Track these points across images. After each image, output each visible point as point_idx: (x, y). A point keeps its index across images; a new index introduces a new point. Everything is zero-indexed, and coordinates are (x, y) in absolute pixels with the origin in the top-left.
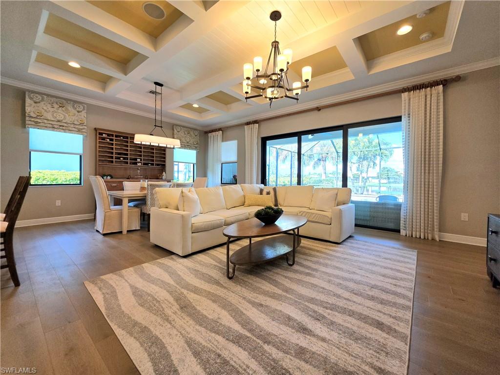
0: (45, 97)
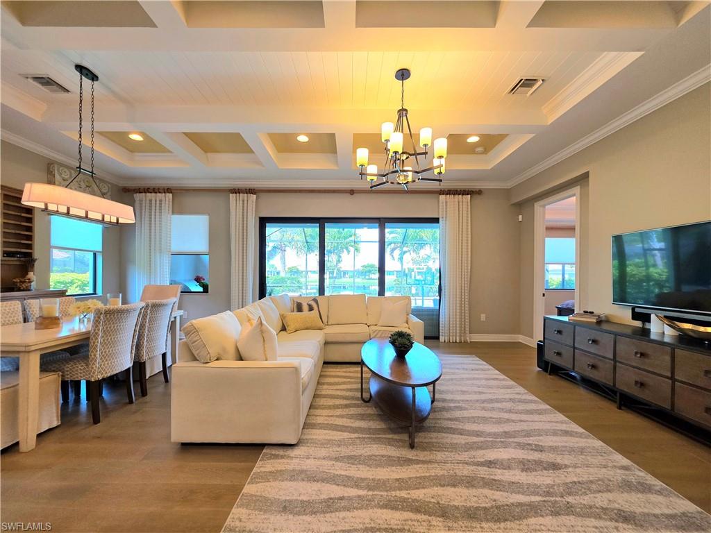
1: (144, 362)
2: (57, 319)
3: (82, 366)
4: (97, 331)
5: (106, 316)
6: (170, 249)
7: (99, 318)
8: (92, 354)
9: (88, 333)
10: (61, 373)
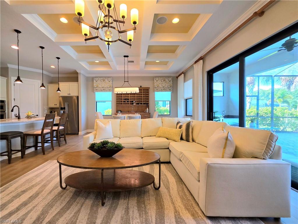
0: (99, 78)
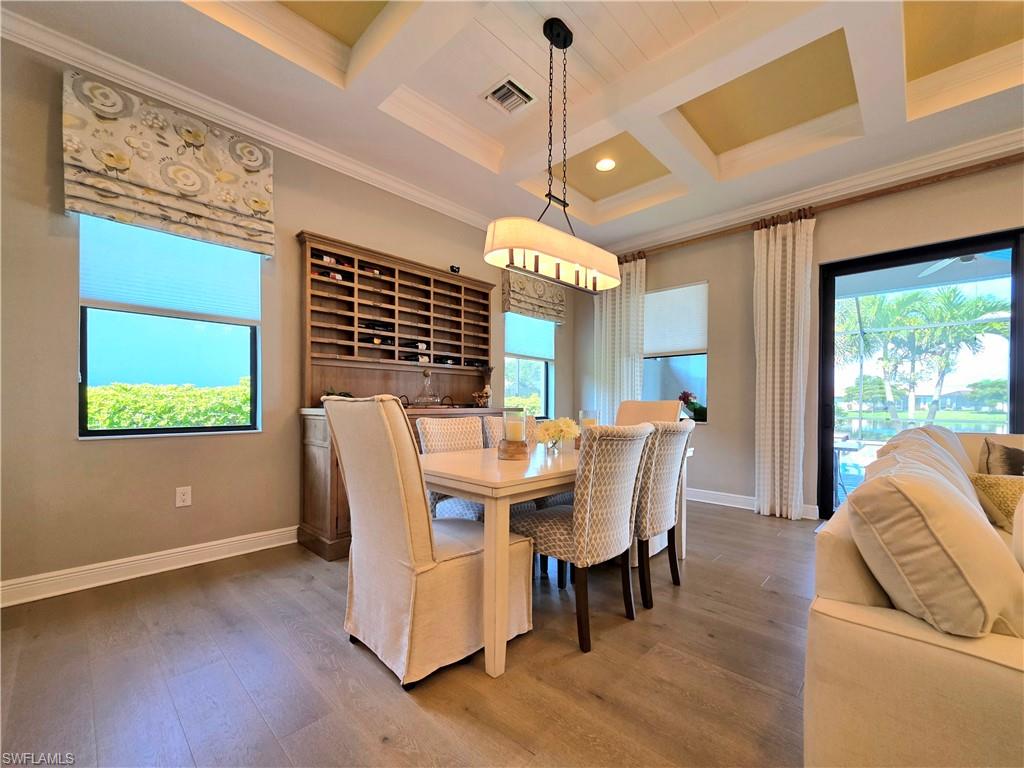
1: (647, 541)
2: (523, 445)
3: (562, 534)
4: (587, 472)
5: (600, 445)
6: (642, 349)
7: (591, 447)
8: (579, 516)
9: (573, 474)
10: (533, 541)
